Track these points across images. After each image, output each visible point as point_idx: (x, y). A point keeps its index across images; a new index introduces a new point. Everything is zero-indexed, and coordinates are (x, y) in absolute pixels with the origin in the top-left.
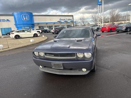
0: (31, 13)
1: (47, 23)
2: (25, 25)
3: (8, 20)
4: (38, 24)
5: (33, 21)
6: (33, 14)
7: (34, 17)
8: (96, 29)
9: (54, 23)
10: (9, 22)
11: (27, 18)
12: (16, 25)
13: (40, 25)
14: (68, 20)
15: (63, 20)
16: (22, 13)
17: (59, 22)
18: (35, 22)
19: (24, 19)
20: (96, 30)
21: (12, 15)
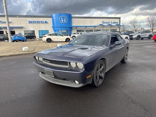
0: (70, 15)
1: (86, 27)
2: (62, 28)
3: (46, 22)
4: (77, 27)
5: (72, 24)
6: (72, 16)
7: (73, 19)
8: (148, 36)
9: (95, 27)
10: (47, 24)
11: (65, 21)
12: (53, 27)
13: (78, 28)
14: (113, 23)
15: (106, 23)
16: (60, 15)
17: (101, 25)
18: (73, 25)
19: (62, 21)
20: (147, 38)
21: (51, 17)
